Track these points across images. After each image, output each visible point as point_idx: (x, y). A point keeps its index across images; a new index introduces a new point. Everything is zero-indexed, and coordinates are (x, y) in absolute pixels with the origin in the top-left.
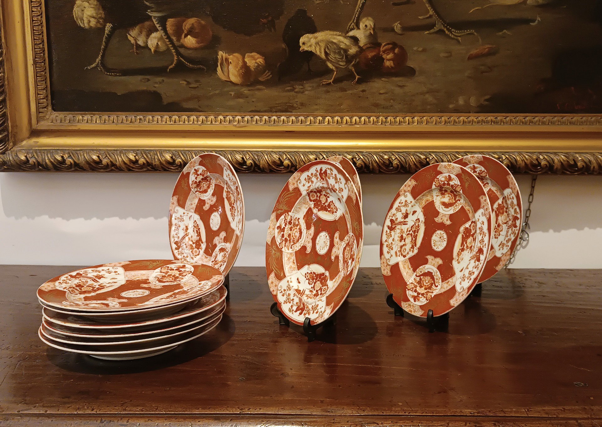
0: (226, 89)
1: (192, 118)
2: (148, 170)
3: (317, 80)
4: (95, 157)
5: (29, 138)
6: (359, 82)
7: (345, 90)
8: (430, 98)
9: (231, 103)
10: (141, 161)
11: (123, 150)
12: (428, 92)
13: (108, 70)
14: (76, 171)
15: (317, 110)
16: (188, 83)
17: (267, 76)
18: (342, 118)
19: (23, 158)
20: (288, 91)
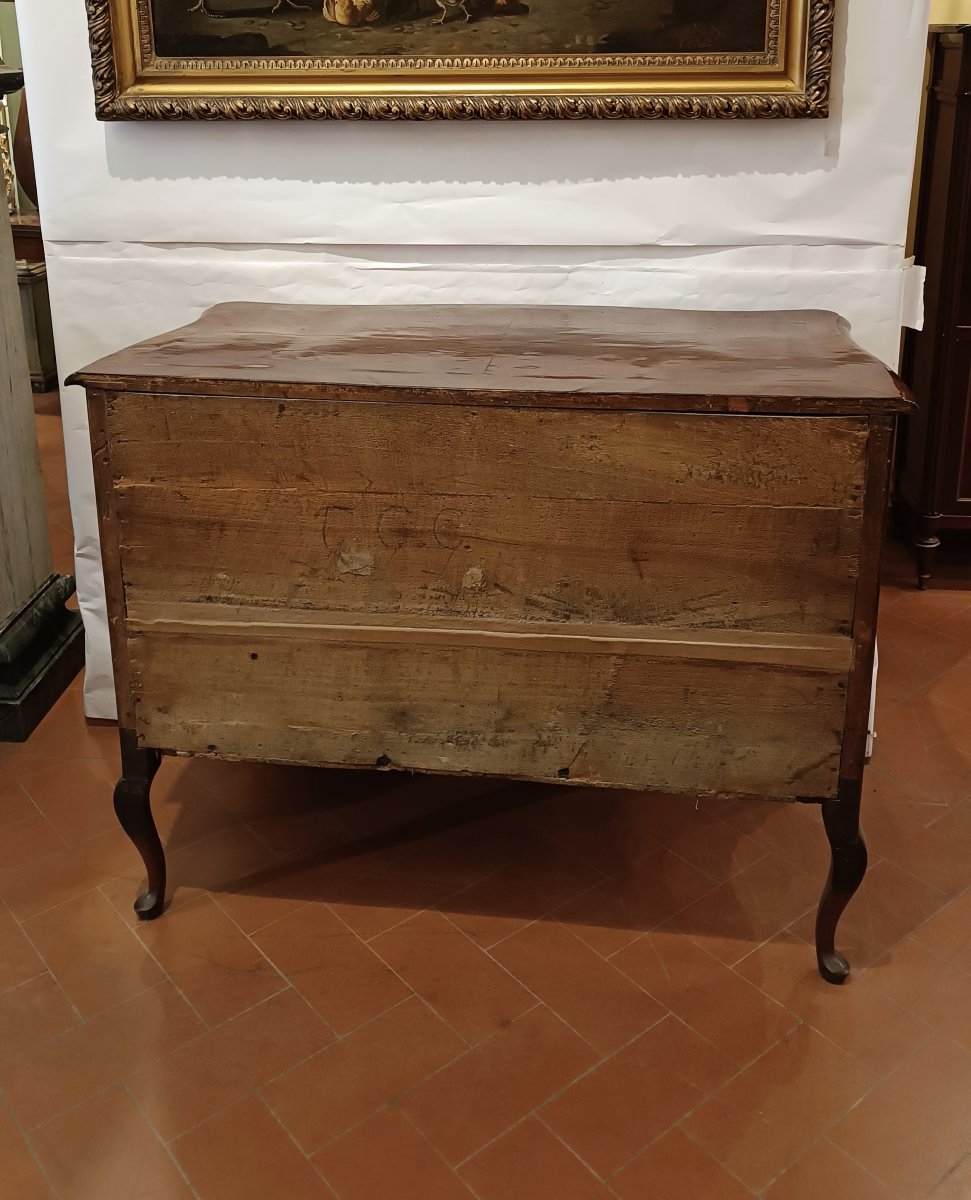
0: (332, 31)
1: (298, 62)
2: (256, 118)
3: (427, 19)
4: (203, 105)
5: (133, 85)
6: (471, 21)
7: (455, 30)
8: (545, 38)
9: (338, 45)
10: (250, 109)
11: (230, 97)
12: (542, 32)
13: (211, 12)
14: (184, 119)
15: (427, 51)
16: (294, 25)
17: (374, 16)
18: (453, 61)
19: (132, 106)
20: (397, 31)
